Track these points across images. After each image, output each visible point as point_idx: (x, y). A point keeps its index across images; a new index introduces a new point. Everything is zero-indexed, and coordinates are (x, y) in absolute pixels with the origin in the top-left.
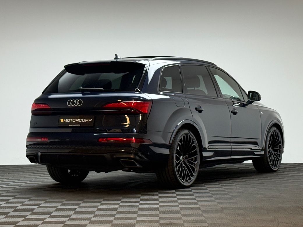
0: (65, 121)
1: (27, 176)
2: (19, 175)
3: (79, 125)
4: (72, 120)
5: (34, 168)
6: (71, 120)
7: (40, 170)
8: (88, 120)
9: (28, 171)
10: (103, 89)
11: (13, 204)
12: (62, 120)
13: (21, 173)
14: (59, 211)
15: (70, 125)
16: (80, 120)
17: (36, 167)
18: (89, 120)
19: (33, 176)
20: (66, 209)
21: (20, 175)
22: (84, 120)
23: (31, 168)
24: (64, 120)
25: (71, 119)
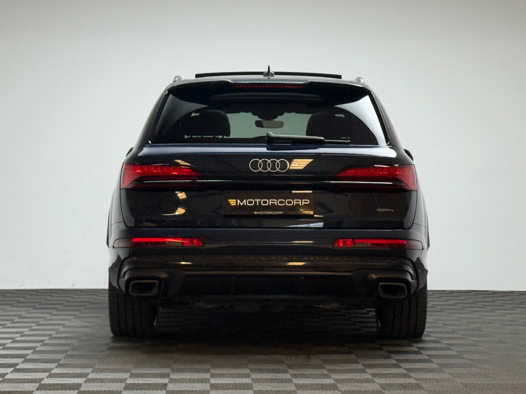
0: (242, 204)
1: (24, 314)
2: (5, 310)
3: (282, 213)
4: (260, 202)
5: (29, 297)
6: (256, 202)
7: (43, 302)
8: (300, 203)
9: (19, 302)
10: (323, 138)
11: (29, 374)
12: (233, 202)
13: (8, 308)
14: (133, 390)
15: (255, 213)
16: (281, 202)
17: (32, 295)
18: (303, 203)
19: (36, 313)
20: (146, 384)
21: (8, 311)
22: (290, 202)
23: (25, 298)
24: (238, 201)
25: (258, 200)
